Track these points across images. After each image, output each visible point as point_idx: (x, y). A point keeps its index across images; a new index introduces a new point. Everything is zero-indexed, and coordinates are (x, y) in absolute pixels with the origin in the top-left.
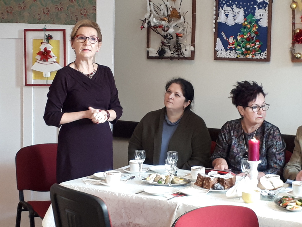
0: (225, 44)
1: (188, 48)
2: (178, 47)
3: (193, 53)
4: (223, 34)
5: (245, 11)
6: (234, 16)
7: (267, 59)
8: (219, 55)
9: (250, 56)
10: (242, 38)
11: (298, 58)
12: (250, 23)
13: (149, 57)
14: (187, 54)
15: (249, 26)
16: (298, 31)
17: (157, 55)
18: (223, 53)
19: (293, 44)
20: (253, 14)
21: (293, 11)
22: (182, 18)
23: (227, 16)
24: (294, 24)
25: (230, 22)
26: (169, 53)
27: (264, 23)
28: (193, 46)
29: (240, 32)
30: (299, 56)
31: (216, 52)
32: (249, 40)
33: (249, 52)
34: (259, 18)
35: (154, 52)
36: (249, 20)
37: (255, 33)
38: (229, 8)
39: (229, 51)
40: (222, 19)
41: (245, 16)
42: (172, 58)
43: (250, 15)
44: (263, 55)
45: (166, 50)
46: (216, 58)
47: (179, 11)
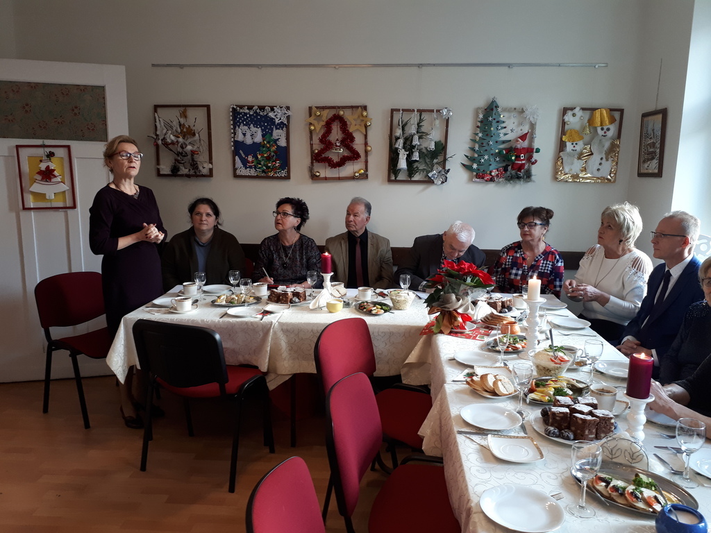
0: (245, 162)
1: (205, 165)
2: (194, 165)
3: (211, 170)
4: (241, 152)
5: (262, 131)
6: (252, 135)
7: (288, 177)
8: (238, 172)
9: (271, 174)
10: (262, 156)
11: (317, 176)
12: (269, 142)
13: (159, 175)
14: (205, 171)
15: (268, 145)
16: (317, 151)
17: (170, 173)
18: (242, 171)
19: (312, 163)
20: (271, 134)
21: (311, 132)
22: (197, 135)
23: (244, 135)
24: (312, 145)
25: (249, 141)
26: (184, 171)
27: (283, 143)
28: (211, 163)
29: (259, 150)
30: (318, 174)
31: (235, 170)
32: (268, 158)
33: (270, 170)
34: (278, 137)
35: (166, 168)
36: (267, 140)
37: (275, 152)
38: (246, 128)
39: (248, 169)
40: (240, 138)
41: (263, 136)
42: (188, 176)
43: (268, 135)
44: (283, 174)
45: (181, 167)
46: (236, 176)
47: (193, 128)
